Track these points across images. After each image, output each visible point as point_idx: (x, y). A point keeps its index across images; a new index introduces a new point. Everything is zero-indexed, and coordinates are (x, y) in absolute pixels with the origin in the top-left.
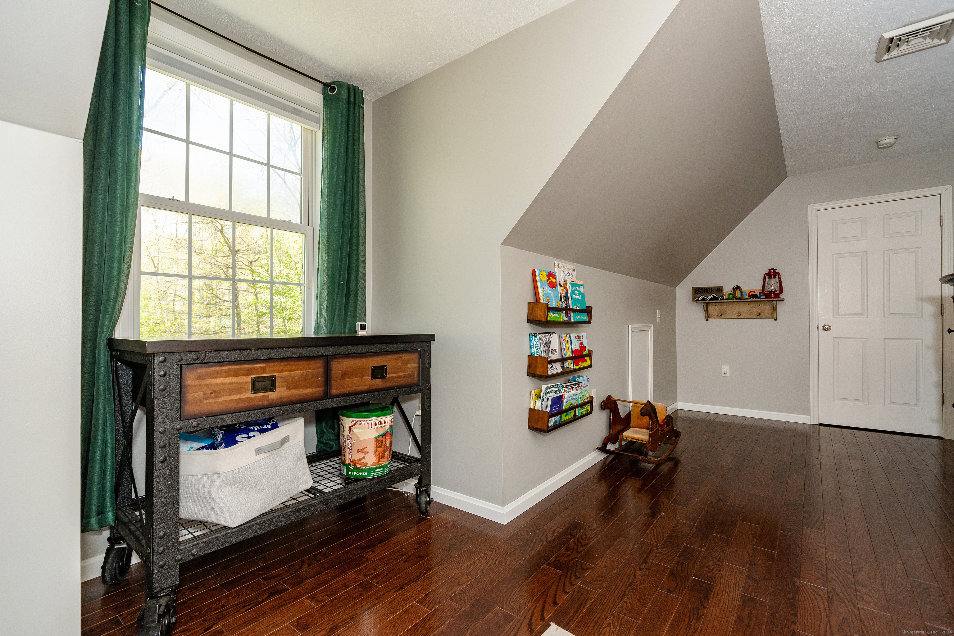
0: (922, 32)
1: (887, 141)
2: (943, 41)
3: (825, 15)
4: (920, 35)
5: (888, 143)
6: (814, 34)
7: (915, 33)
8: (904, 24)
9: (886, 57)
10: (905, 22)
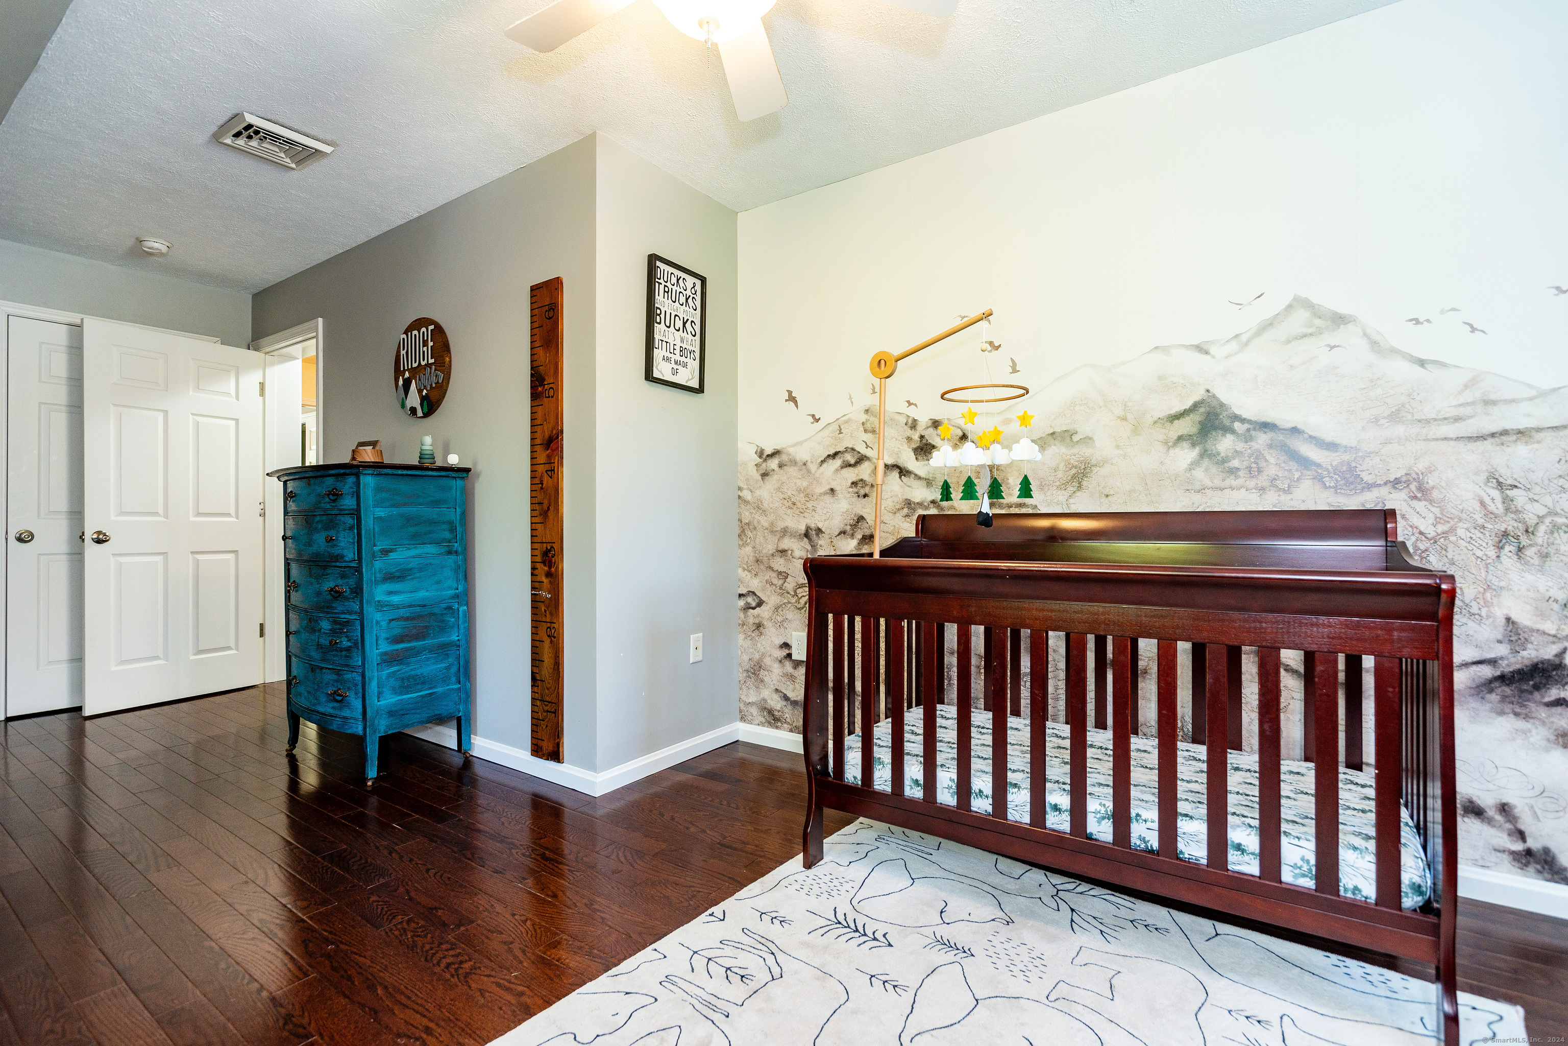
0: (283, 141)
1: (156, 245)
2: (293, 166)
3: (195, 34)
4: (280, 143)
5: (157, 249)
6: (162, 45)
7: (275, 138)
8: (269, 118)
9: (228, 141)
10: (272, 118)
